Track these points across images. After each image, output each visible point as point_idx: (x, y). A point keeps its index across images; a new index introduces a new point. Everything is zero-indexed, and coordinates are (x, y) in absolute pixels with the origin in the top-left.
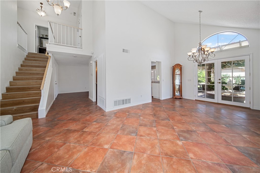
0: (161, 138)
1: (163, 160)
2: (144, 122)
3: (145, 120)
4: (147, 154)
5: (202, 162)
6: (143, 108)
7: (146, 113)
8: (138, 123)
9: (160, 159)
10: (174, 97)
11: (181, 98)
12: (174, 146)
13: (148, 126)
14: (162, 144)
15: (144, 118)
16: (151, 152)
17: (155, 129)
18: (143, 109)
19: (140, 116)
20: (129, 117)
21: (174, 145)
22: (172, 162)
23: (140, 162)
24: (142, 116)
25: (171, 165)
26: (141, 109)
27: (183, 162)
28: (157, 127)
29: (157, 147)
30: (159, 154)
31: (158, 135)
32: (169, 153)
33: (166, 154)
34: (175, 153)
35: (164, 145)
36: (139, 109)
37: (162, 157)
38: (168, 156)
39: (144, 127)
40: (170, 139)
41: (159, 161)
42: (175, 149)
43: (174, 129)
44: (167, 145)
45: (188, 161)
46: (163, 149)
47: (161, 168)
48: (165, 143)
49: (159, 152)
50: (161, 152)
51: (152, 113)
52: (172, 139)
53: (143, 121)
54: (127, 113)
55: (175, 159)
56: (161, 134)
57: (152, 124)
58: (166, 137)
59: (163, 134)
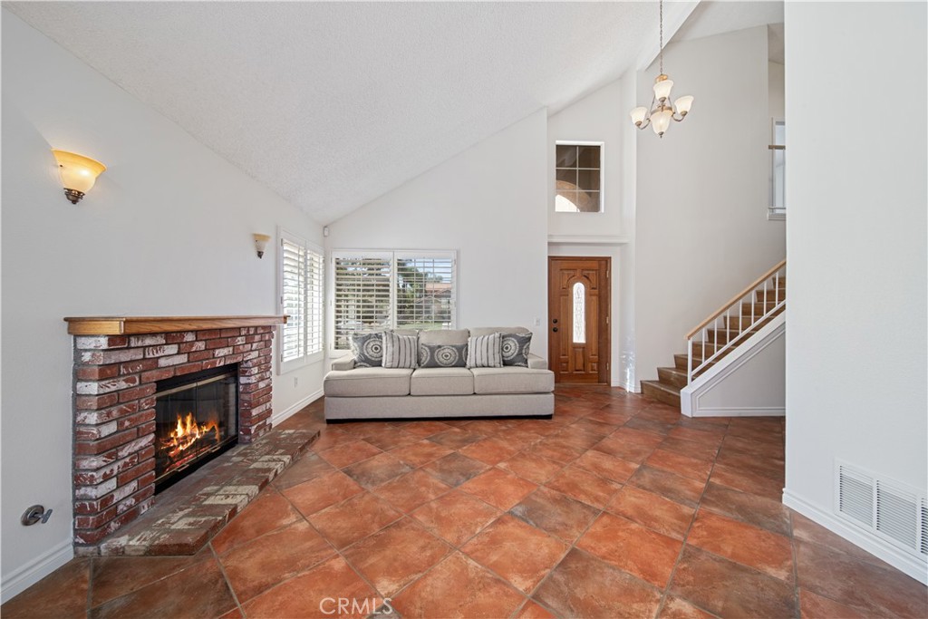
0: (450, 558)
1: (397, 512)
4: (432, 500)
5: (308, 566)
9: (401, 510)
12: (395, 560)
13: (560, 578)
14: (427, 541)
16: (431, 509)
17: (520, 583)
21: (396, 564)
22: (377, 519)
23: (427, 485)
25: (375, 514)
27: (356, 534)
28: (531, 603)
29: (432, 525)
30: (411, 516)
31: (472, 563)
32: (395, 532)
33: (398, 525)
34: (381, 543)
35: (421, 542)
37: (401, 515)
38: (391, 525)
40: (425, 577)
41: (402, 506)
42: (388, 552)
44: (414, 549)
45: (343, 544)
46: (413, 529)
47: (389, 501)
48: (423, 548)
49: (415, 518)
50: (410, 522)
52: (418, 581)
55: (376, 529)
56: (472, 575)
57: (570, 602)
58: (442, 577)
59: (466, 583)
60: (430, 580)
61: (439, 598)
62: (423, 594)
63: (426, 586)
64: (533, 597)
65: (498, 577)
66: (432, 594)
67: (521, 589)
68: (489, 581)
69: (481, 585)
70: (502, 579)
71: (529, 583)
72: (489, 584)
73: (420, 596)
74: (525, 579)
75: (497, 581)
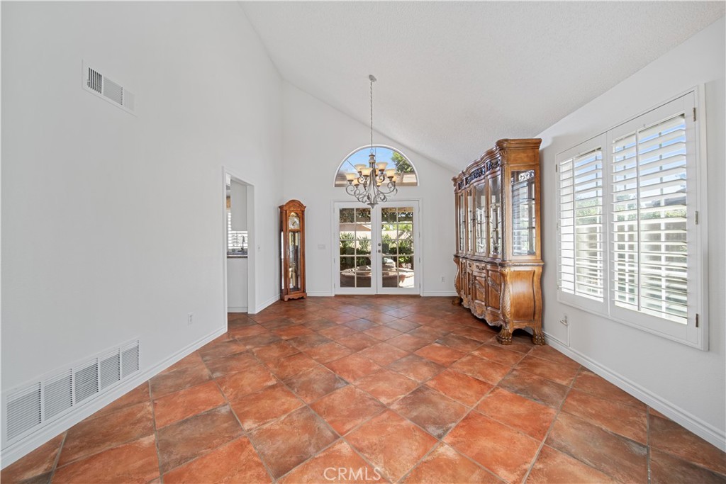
2: (280, 444)
3: (271, 424)
6: (213, 371)
7: (249, 389)
8: (259, 465)
10: (286, 298)
11: (302, 298)
13: (311, 449)
15: (262, 418)
17: (344, 447)
18: (218, 374)
19: (235, 420)
20: (179, 462)
24: (244, 416)
26: (211, 378)
28: (342, 434)
36: (199, 382)
39: (302, 472)
40: (419, 457)
43: (389, 410)
51: (269, 379)
52: (424, 454)
53: (272, 435)
54: (144, 435)
56: (381, 456)
57: (317, 432)
58: (406, 456)
59: (386, 451)
60: (415, 454)
61: (404, 441)
62: (417, 444)
63: (416, 449)
64: (339, 437)
65: (359, 454)
66: (410, 444)
67: (345, 443)
68: (367, 451)
69: (374, 447)
70: (357, 452)
71: (337, 447)
72: (368, 448)
73: (419, 443)
74: (339, 451)
75: (361, 450)
